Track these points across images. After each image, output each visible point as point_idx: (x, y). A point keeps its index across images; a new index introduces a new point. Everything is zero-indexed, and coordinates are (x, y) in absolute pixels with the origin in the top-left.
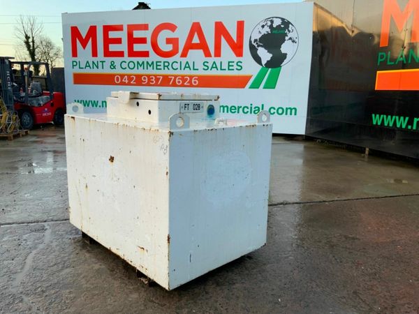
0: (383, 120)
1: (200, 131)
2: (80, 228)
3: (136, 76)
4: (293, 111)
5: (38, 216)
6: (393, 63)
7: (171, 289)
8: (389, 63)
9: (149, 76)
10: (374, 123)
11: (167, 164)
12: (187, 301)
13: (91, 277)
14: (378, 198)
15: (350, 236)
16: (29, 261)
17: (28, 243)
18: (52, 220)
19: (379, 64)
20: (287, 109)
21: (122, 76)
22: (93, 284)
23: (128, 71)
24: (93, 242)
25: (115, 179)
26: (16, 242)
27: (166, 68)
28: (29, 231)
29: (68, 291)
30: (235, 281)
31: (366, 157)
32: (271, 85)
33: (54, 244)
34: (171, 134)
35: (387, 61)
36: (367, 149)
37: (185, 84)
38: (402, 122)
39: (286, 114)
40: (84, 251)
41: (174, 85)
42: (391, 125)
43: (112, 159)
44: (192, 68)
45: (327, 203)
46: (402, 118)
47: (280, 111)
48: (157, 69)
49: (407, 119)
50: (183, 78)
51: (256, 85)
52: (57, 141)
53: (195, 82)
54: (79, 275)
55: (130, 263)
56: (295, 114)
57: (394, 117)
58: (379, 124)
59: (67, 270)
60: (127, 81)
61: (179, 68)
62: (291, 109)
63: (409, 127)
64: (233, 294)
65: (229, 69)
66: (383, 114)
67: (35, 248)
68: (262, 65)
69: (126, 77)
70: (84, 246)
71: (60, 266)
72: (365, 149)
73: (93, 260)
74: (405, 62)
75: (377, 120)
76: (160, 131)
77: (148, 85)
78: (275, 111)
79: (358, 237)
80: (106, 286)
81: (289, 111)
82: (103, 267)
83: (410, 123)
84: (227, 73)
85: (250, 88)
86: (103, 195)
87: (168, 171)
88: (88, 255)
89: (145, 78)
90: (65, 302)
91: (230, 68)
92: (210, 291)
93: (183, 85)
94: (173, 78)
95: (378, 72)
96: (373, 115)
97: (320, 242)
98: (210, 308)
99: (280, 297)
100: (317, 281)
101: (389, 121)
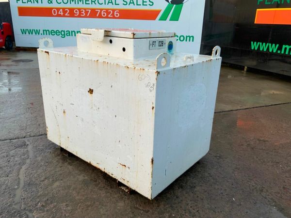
0: (259, 46)
1: (178, 68)
2: (58, 144)
3: (69, 9)
4: (191, 38)
5: (17, 133)
6: (270, 3)
7: (153, 198)
8: (266, 3)
9: (79, 9)
10: (253, 48)
11: (154, 100)
12: (165, 206)
13: (80, 189)
14: (267, 106)
15: (262, 139)
16: (22, 177)
17: (16, 159)
18: (30, 136)
19: (258, 3)
20: (187, 37)
21: (58, 9)
22: (83, 196)
23: (62, 6)
24: (71, 155)
25: (94, 108)
26: (5, 159)
27: (93, 3)
28: (13, 148)
29: (65, 204)
30: (195, 185)
31: (245, 72)
32: (175, 18)
33: (39, 158)
34: (158, 73)
35: (265, 2)
36: (246, 67)
37: (109, 16)
38: (273, 48)
39: (186, 41)
40: (66, 164)
41: (100, 17)
42: (265, 50)
43: (91, 91)
44: (114, 3)
45: (234, 112)
46: (274, 45)
47: (182, 39)
48: (86, 4)
49: (278, 45)
50: (107, 11)
51: (164, 18)
52: (12, 63)
53: (117, 15)
54: (69, 187)
55: (111, 175)
56: (193, 41)
57: (268, 44)
58: (256, 49)
59: (57, 184)
60: (62, 14)
61: (104, 3)
62: (190, 37)
63: (279, 52)
64: (198, 197)
65: (143, 5)
66: (260, 42)
67: (24, 164)
68: (168, 2)
69: (61, 10)
70: (64, 159)
71: (51, 180)
72: (244, 67)
73: (77, 172)
74: (279, 3)
75: (254, 46)
76: (146, 70)
77: (79, 16)
78: (178, 38)
79: (266, 139)
80: (94, 197)
81: (188, 38)
82: (86, 178)
83: (280, 48)
84: (142, 8)
85: (159, 20)
86: (82, 120)
87: (154, 106)
88: (70, 167)
89: (76, 11)
90: (65, 215)
91: (144, 3)
92: (179, 194)
93: (107, 17)
94: (99, 11)
95: (258, 10)
96: (252, 43)
97: (242, 145)
98: (185, 210)
99: (233, 196)
100: (254, 180)
101: (263, 47)
